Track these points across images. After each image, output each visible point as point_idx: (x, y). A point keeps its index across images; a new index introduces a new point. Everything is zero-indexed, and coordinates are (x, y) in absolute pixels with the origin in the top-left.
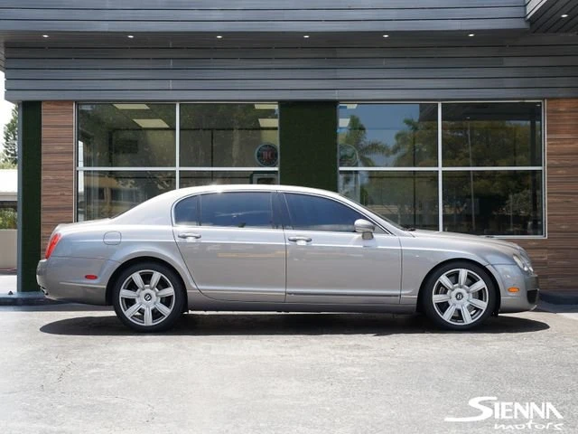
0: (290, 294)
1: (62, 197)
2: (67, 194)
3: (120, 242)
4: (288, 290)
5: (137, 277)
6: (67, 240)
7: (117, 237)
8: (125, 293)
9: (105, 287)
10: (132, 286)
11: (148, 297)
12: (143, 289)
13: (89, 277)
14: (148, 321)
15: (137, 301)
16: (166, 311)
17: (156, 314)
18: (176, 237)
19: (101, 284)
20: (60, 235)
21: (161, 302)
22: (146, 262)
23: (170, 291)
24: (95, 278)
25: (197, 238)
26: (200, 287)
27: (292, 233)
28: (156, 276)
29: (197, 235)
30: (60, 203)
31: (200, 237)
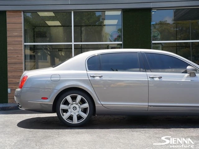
0: (151, 106)
1: (17, 58)
2: (20, 56)
3: (60, 80)
4: (149, 104)
5: (69, 98)
6: (31, 79)
7: (58, 77)
8: (62, 107)
9: (52, 103)
10: (66, 103)
11: (75, 108)
12: (72, 104)
13: (43, 98)
14: (75, 121)
15: (69, 110)
16: (85, 116)
17: (79, 117)
18: (89, 77)
19: (50, 102)
20: (27, 77)
21: (81, 111)
22: (74, 90)
23: (86, 105)
24: (47, 99)
25: (100, 77)
26: (102, 103)
27: (151, 74)
28: (79, 98)
29: (100, 76)
30: (17, 60)
31: (102, 77)
